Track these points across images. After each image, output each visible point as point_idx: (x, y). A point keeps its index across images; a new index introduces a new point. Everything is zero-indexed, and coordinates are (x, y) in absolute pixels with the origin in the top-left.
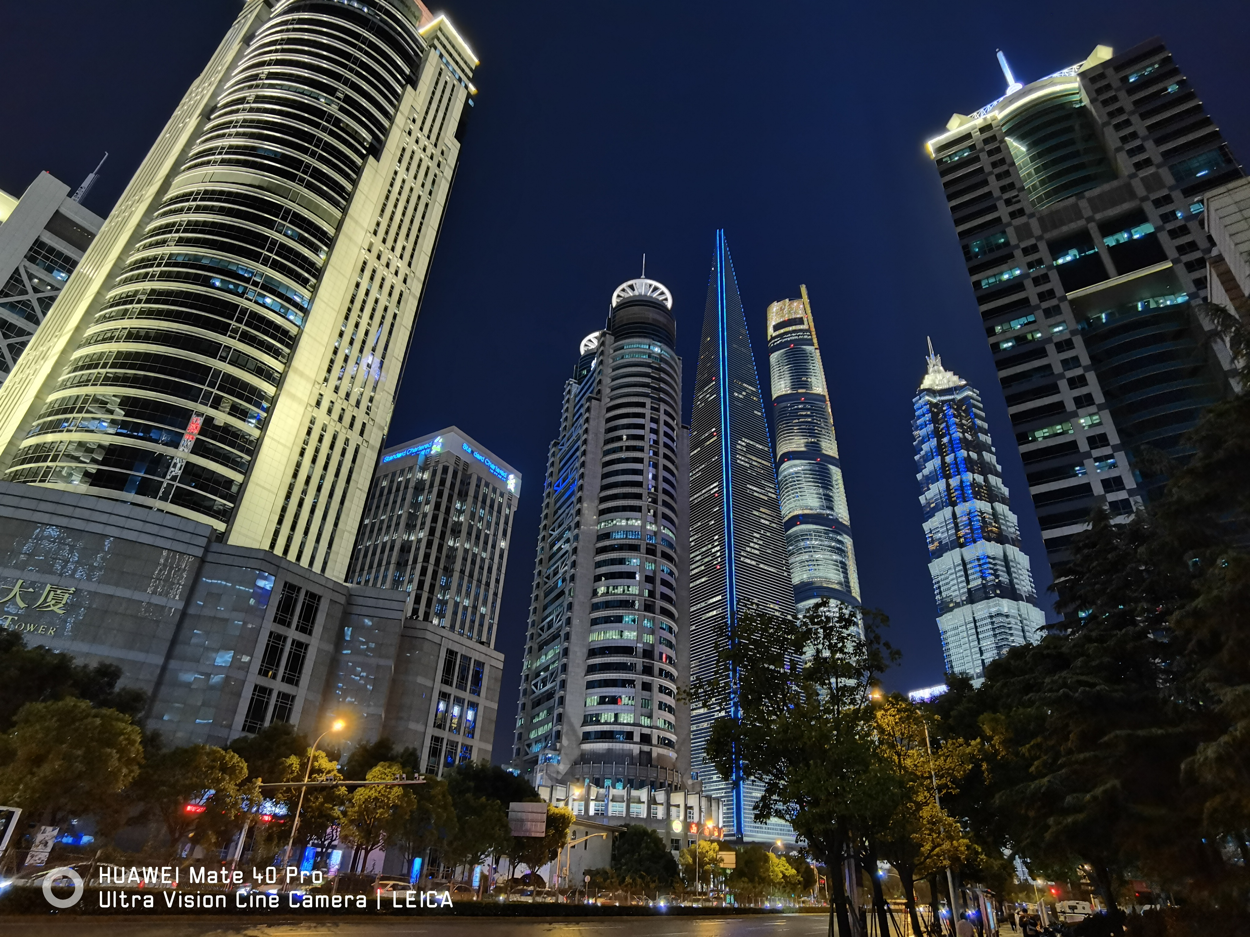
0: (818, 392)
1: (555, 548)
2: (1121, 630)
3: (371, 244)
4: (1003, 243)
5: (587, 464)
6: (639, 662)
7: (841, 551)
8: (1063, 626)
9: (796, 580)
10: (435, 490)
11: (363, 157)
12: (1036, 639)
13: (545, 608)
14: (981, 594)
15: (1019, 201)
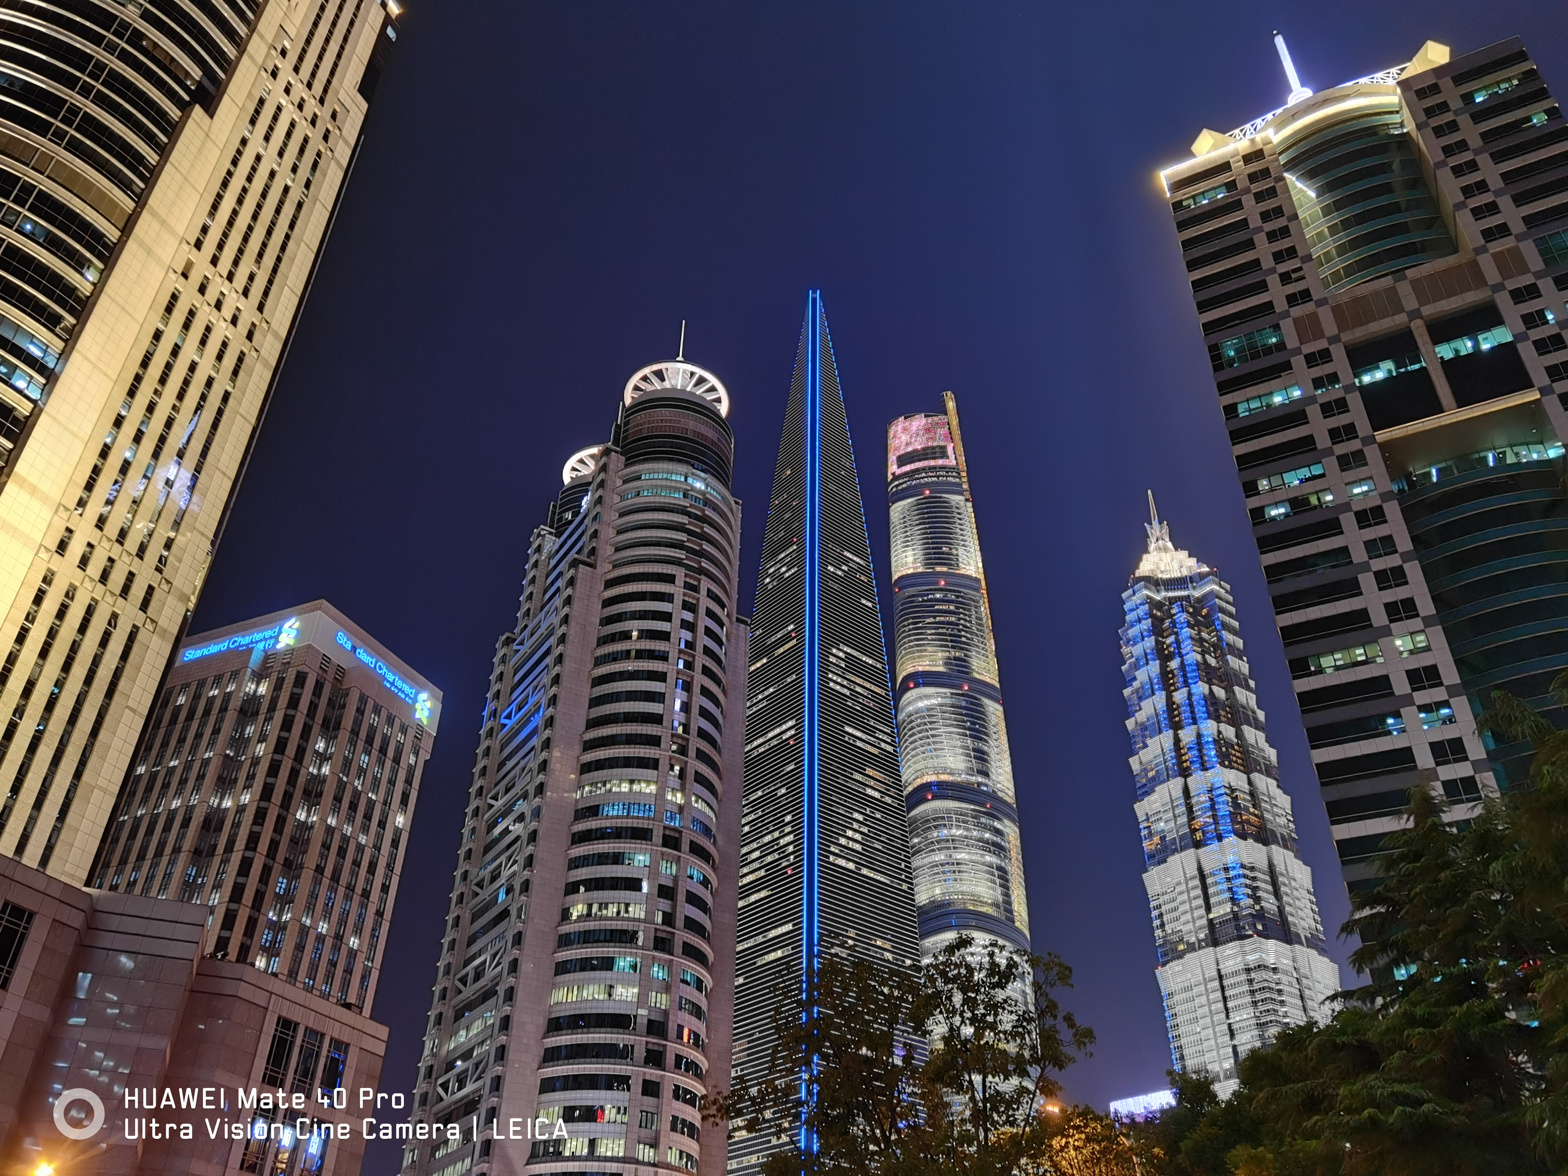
0: (968, 573)
1: (497, 831)
2: (1461, 1005)
3: (189, 265)
4: (1275, 345)
5: (564, 680)
6: (639, 1042)
7: (999, 849)
8: (1367, 994)
9: (922, 898)
10: (279, 716)
11: (184, 107)
12: (1323, 1016)
13: (472, 941)
14: (1231, 929)
15: (1303, 278)
